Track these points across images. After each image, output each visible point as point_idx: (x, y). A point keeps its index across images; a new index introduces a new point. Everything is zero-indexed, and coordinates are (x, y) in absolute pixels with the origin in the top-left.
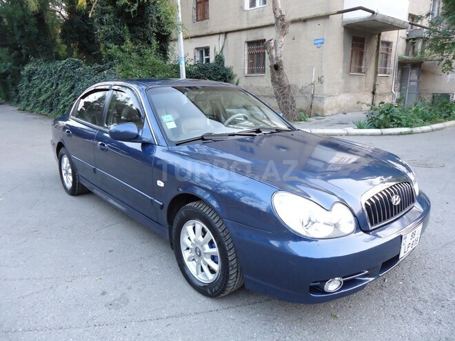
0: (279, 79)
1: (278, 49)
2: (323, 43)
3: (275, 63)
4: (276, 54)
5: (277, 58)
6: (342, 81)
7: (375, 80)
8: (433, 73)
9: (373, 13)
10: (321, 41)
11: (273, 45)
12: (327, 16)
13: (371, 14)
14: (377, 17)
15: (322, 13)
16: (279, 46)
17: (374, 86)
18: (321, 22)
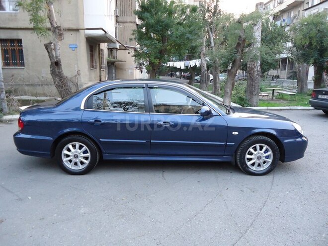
0: (59, 72)
1: (57, 50)
2: (76, 48)
3: (55, 60)
4: (56, 54)
5: (57, 57)
6: (88, 73)
7: (100, 73)
8: (121, 69)
9: (106, 32)
10: (75, 46)
11: (53, 47)
12: (77, 30)
13: (104, 33)
14: (108, 36)
15: (74, 27)
16: (58, 48)
17: (100, 76)
18: (73, 33)
